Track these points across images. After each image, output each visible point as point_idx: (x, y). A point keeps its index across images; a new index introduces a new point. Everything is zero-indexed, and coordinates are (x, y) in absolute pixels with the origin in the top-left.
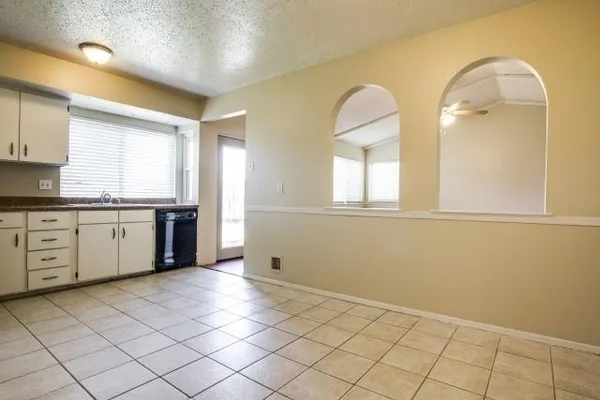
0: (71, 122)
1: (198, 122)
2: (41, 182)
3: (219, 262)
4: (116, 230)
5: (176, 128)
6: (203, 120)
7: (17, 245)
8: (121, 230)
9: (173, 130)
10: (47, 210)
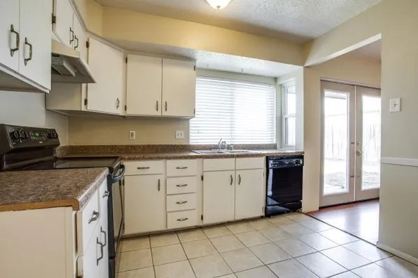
0: (197, 82)
1: (302, 67)
2: (177, 132)
3: (323, 208)
4: (233, 177)
5: (276, 79)
6: (307, 64)
7: (159, 189)
8: (237, 176)
9: (273, 82)
10: (180, 158)
